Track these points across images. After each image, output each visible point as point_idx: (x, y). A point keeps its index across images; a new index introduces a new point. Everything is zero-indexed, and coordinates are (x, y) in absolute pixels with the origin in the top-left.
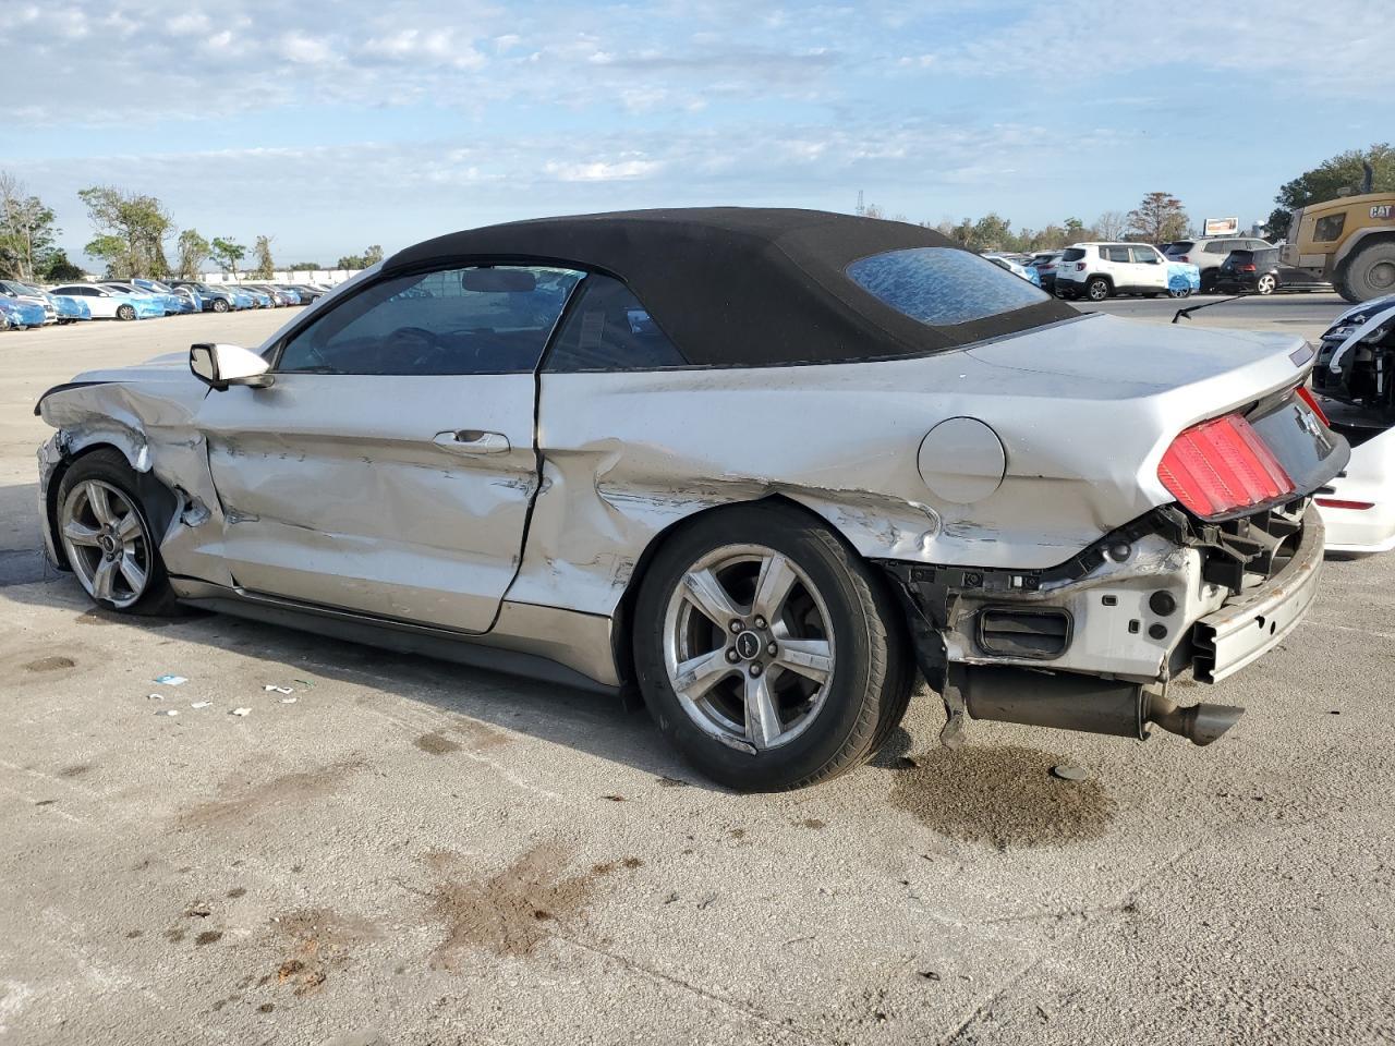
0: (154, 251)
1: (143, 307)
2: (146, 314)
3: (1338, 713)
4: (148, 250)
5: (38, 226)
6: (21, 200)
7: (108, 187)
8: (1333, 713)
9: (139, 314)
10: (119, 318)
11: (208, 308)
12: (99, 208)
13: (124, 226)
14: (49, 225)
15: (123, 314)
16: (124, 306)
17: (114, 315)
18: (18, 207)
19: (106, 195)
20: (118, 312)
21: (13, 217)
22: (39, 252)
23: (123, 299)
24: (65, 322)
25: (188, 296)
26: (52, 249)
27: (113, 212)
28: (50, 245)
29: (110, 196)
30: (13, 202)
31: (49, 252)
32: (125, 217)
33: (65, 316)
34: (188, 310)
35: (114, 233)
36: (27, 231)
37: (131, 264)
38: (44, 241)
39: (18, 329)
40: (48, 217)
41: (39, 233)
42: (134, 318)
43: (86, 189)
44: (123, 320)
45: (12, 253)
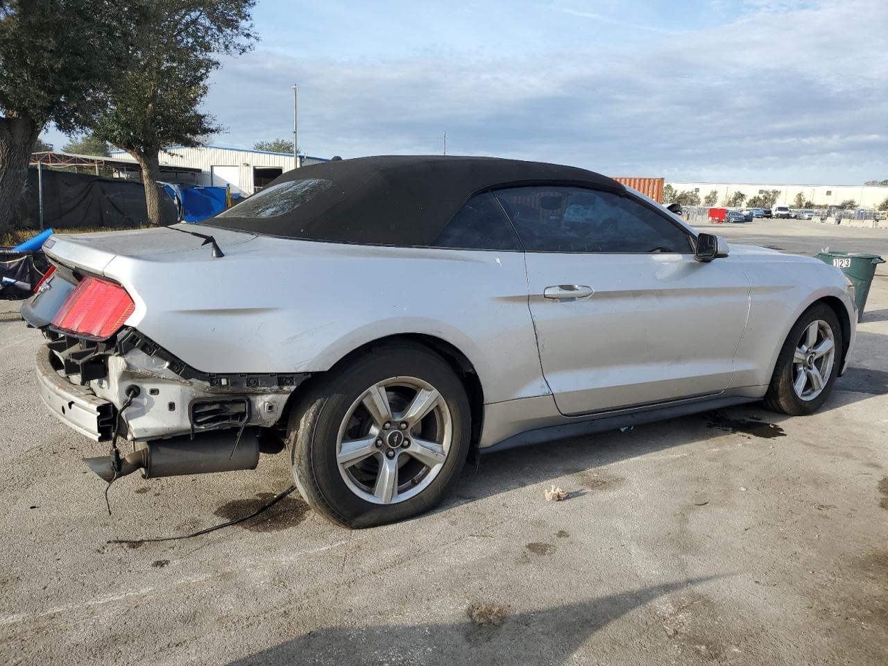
3: (32, 508)
8: (35, 507)
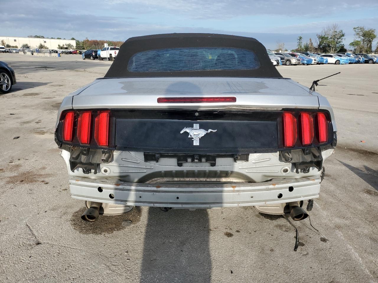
0: (369, 45)
1: (343, 61)
2: (343, 63)
4: (368, 45)
5: (340, 38)
6: (338, 31)
7: (362, 26)
9: (341, 63)
10: (335, 64)
11: (366, 62)
12: (358, 32)
13: (363, 38)
14: (343, 38)
15: (337, 63)
16: (338, 60)
17: (334, 63)
18: (336, 33)
19: (361, 29)
20: (336, 62)
21: (334, 36)
22: (337, 45)
23: (338, 58)
24: (319, 64)
25: (360, 59)
26: (341, 44)
27: (361, 33)
28: (341, 43)
29: (362, 29)
30: (336, 32)
31: (340, 45)
32: (364, 35)
33: (319, 62)
34: (358, 62)
35: (359, 39)
36: (336, 39)
37: (361, 49)
38: (340, 42)
39: (305, 65)
40: (343, 35)
41: (339, 40)
42: (339, 64)
43: (356, 27)
44: (336, 64)
45: (331, 45)
